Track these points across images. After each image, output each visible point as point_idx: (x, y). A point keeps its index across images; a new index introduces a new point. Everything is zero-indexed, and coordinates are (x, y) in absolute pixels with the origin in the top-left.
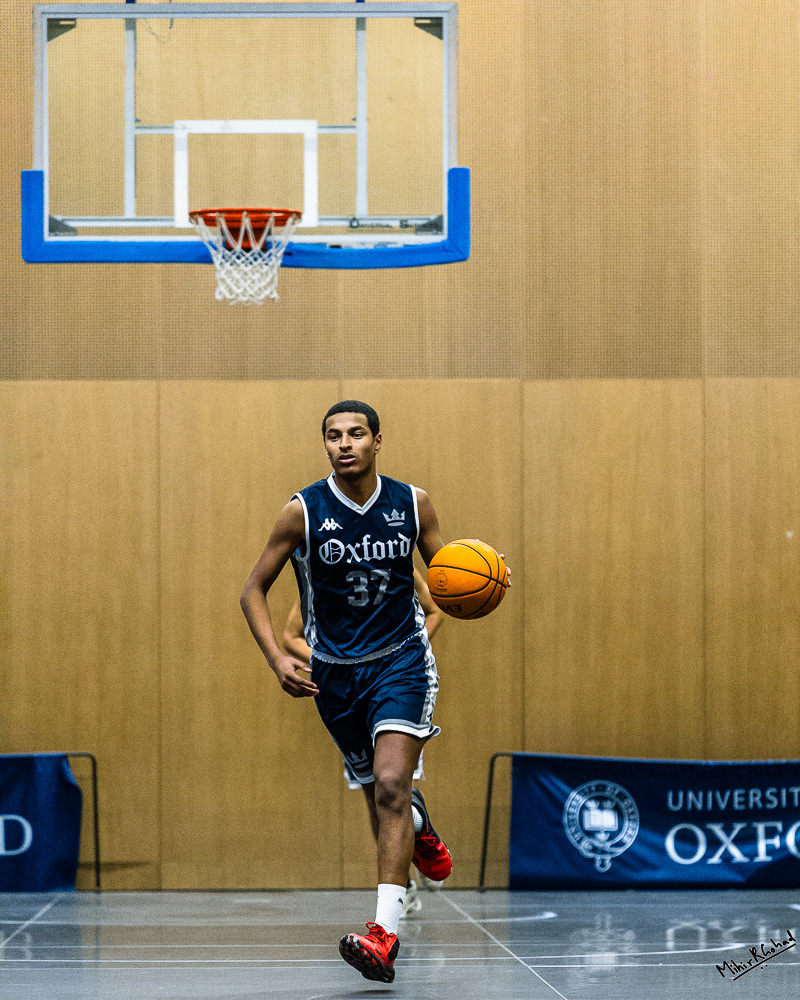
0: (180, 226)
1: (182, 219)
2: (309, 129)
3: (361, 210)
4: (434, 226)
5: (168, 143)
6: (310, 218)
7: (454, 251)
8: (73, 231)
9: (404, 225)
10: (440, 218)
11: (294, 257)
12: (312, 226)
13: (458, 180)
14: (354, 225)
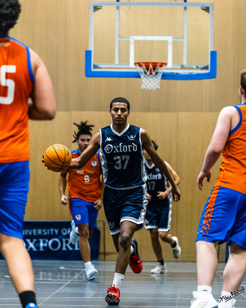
0: (132, 67)
1: (132, 65)
2: (170, 39)
3: (185, 63)
4: (206, 68)
5: (128, 43)
6: (170, 65)
7: (212, 75)
8: (100, 68)
9: (197, 68)
10: (208, 65)
11: (165, 76)
12: (170, 67)
13: (213, 54)
14: (183, 67)
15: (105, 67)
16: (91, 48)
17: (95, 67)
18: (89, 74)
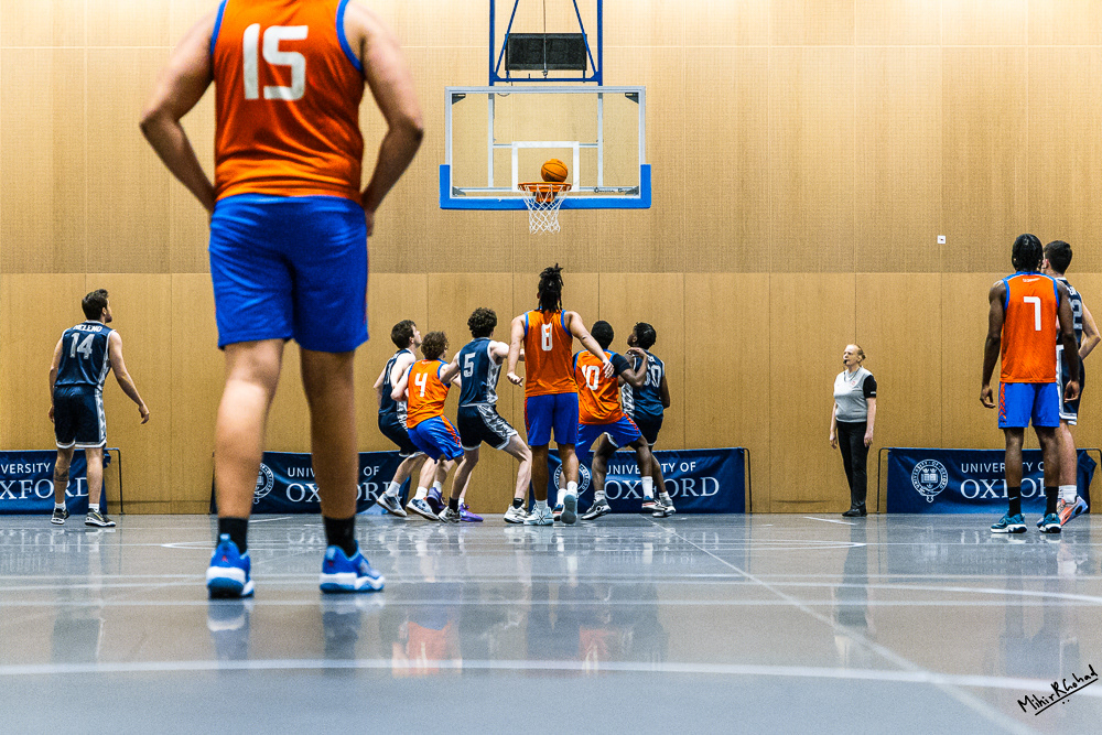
17: (456, 192)
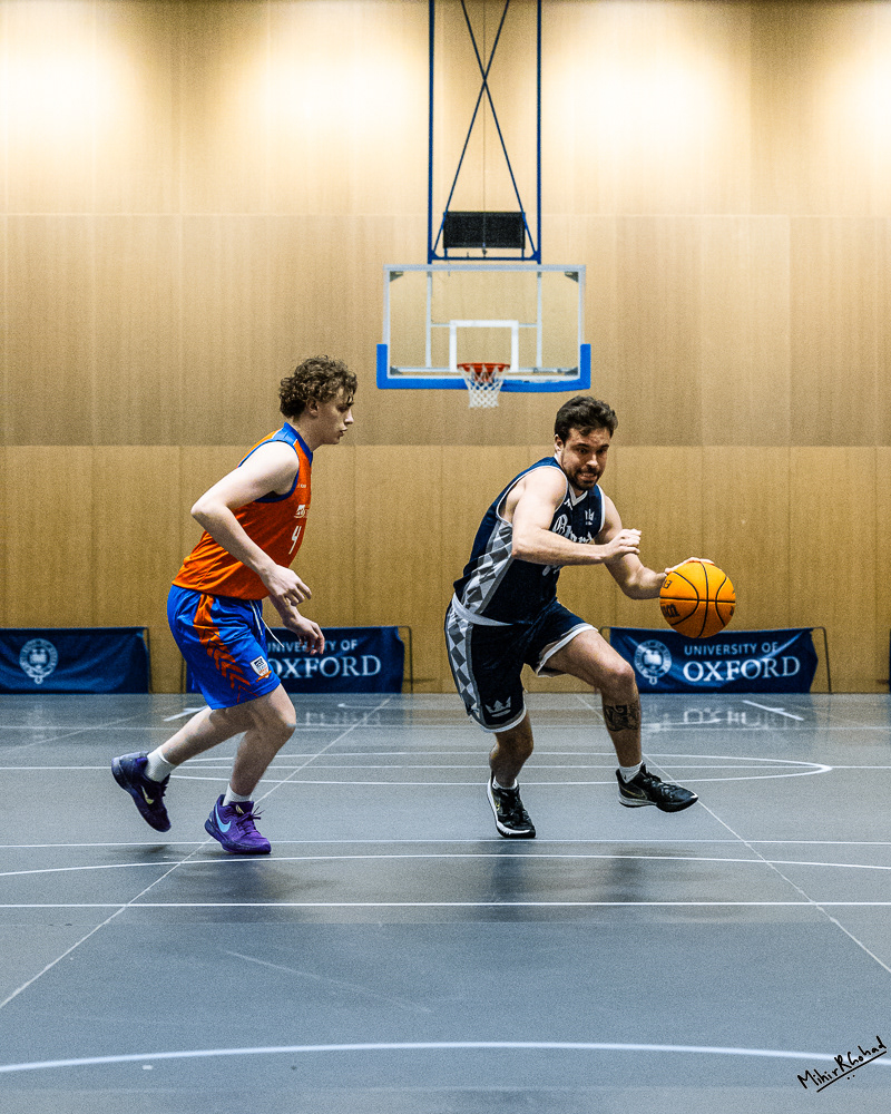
0: (452, 371)
1: (453, 367)
2: (514, 325)
3: (539, 364)
4: (574, 372)
5: (446, 332)
6: (515, 368)
7: (583, 384)
8: (401, 373)
9: (560, 372)
10: (576, 369)
11: (507, 386)
12: (515, 372)
13: (585, 349)
14: (535, 371)
15: (409, 372)
16: (387, 341)
18: (383, 383)
